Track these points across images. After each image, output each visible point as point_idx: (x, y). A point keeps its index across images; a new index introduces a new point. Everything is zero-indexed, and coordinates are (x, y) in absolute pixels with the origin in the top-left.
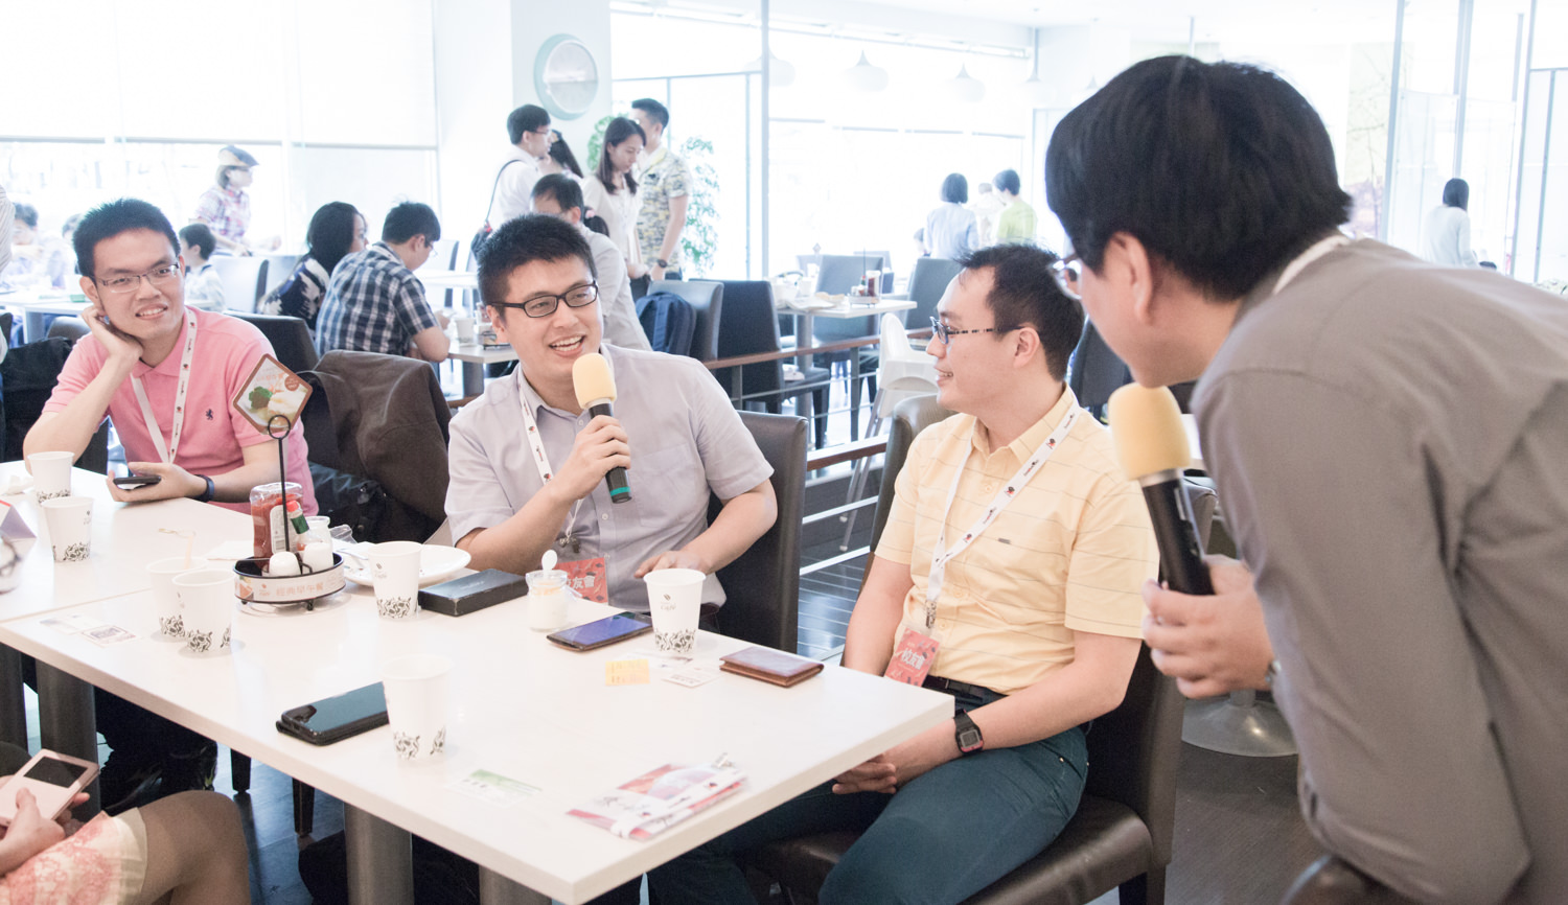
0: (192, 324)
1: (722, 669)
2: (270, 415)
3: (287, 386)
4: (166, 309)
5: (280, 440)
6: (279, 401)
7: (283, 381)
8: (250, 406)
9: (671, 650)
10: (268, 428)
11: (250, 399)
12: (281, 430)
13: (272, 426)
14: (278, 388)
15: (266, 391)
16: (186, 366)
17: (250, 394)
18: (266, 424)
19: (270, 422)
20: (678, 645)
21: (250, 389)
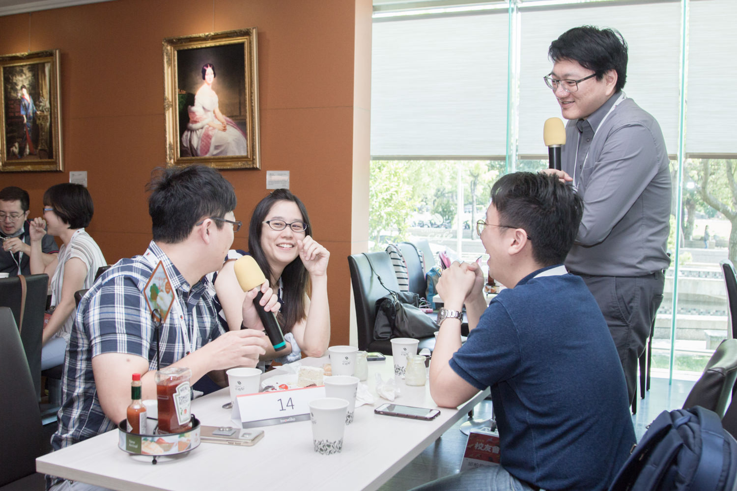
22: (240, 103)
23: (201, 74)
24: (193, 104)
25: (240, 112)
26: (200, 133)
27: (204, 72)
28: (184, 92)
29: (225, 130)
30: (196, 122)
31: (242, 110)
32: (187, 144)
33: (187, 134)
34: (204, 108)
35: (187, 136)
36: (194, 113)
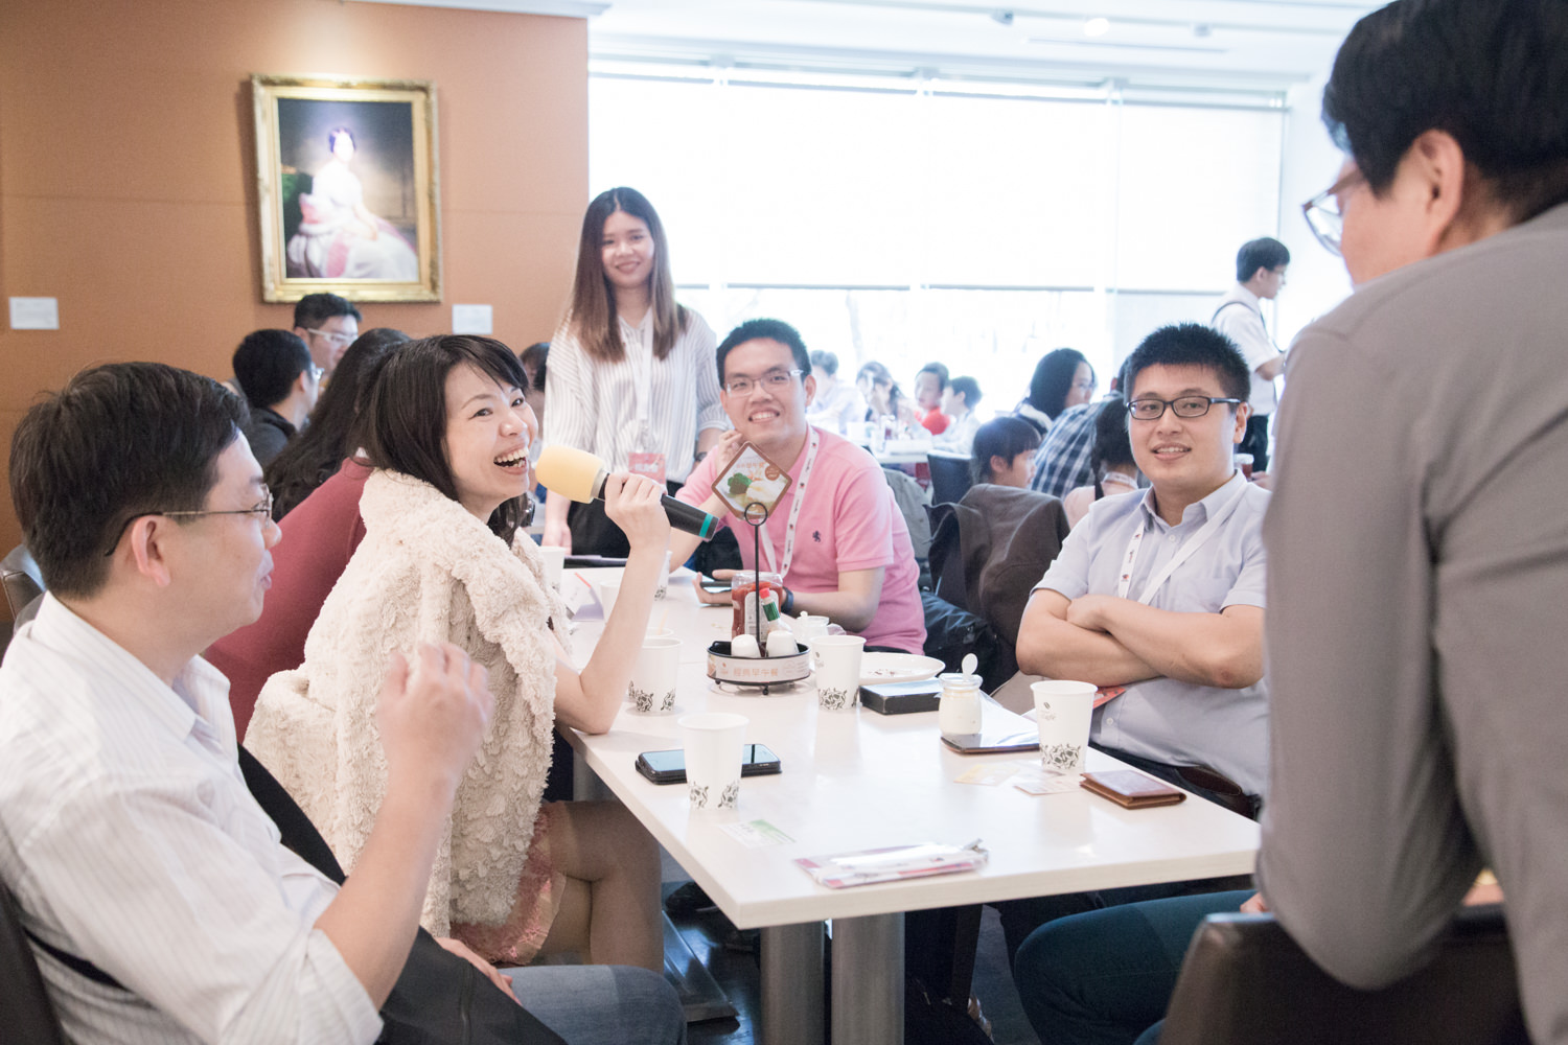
0: (814, 445)
1: (1082, 786)
2: (747, 502)
3: (767, 475)
4: (778, 414)
5: (757, 527)
6: (758, 489)
7: (763, 470)
8: (728, 491)
9: (1051, 765)
10: (745, 514)
11: (729, 484)
12: (758, 517)
13: (748, 512)
14: (757, 477)
15: (745, 478)
16: (802, 485)
17: (729, 480)
18: (743, 510)
19: (747, 508)
20: (1058, 760)
21: (730, 474)
22: (404, 198)
23: (327, 144)
24: (309, 190)
25: (405, 212)
26: (324, 240)
27: (332, 140)
28: (292, 171)
29: (374, 238)
30: (314, 222)
31: (409, 209)
32: (298, 256)
33: (298, 242)
34: (333, 201)
35: (298, 245)
36: (311, 207)
